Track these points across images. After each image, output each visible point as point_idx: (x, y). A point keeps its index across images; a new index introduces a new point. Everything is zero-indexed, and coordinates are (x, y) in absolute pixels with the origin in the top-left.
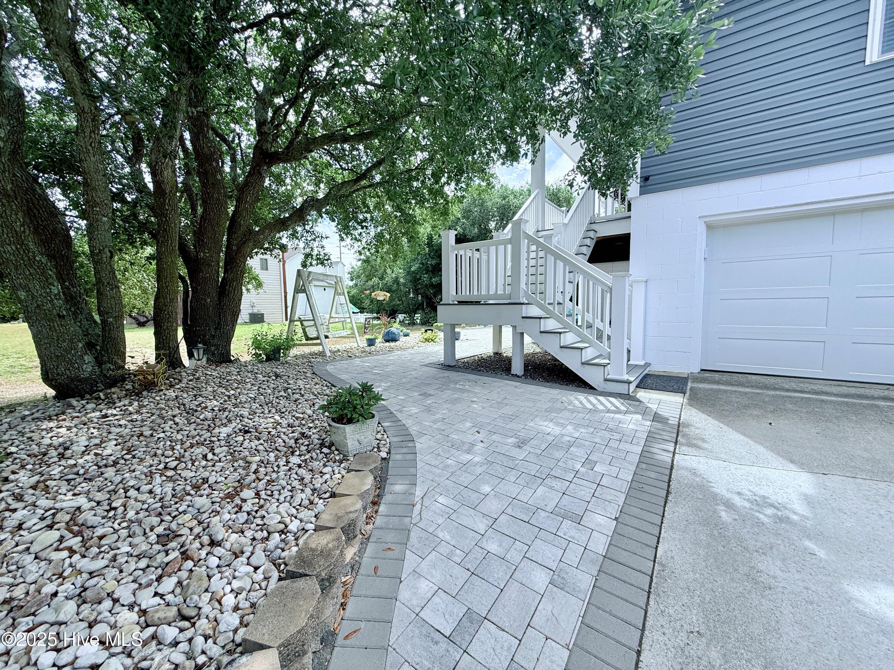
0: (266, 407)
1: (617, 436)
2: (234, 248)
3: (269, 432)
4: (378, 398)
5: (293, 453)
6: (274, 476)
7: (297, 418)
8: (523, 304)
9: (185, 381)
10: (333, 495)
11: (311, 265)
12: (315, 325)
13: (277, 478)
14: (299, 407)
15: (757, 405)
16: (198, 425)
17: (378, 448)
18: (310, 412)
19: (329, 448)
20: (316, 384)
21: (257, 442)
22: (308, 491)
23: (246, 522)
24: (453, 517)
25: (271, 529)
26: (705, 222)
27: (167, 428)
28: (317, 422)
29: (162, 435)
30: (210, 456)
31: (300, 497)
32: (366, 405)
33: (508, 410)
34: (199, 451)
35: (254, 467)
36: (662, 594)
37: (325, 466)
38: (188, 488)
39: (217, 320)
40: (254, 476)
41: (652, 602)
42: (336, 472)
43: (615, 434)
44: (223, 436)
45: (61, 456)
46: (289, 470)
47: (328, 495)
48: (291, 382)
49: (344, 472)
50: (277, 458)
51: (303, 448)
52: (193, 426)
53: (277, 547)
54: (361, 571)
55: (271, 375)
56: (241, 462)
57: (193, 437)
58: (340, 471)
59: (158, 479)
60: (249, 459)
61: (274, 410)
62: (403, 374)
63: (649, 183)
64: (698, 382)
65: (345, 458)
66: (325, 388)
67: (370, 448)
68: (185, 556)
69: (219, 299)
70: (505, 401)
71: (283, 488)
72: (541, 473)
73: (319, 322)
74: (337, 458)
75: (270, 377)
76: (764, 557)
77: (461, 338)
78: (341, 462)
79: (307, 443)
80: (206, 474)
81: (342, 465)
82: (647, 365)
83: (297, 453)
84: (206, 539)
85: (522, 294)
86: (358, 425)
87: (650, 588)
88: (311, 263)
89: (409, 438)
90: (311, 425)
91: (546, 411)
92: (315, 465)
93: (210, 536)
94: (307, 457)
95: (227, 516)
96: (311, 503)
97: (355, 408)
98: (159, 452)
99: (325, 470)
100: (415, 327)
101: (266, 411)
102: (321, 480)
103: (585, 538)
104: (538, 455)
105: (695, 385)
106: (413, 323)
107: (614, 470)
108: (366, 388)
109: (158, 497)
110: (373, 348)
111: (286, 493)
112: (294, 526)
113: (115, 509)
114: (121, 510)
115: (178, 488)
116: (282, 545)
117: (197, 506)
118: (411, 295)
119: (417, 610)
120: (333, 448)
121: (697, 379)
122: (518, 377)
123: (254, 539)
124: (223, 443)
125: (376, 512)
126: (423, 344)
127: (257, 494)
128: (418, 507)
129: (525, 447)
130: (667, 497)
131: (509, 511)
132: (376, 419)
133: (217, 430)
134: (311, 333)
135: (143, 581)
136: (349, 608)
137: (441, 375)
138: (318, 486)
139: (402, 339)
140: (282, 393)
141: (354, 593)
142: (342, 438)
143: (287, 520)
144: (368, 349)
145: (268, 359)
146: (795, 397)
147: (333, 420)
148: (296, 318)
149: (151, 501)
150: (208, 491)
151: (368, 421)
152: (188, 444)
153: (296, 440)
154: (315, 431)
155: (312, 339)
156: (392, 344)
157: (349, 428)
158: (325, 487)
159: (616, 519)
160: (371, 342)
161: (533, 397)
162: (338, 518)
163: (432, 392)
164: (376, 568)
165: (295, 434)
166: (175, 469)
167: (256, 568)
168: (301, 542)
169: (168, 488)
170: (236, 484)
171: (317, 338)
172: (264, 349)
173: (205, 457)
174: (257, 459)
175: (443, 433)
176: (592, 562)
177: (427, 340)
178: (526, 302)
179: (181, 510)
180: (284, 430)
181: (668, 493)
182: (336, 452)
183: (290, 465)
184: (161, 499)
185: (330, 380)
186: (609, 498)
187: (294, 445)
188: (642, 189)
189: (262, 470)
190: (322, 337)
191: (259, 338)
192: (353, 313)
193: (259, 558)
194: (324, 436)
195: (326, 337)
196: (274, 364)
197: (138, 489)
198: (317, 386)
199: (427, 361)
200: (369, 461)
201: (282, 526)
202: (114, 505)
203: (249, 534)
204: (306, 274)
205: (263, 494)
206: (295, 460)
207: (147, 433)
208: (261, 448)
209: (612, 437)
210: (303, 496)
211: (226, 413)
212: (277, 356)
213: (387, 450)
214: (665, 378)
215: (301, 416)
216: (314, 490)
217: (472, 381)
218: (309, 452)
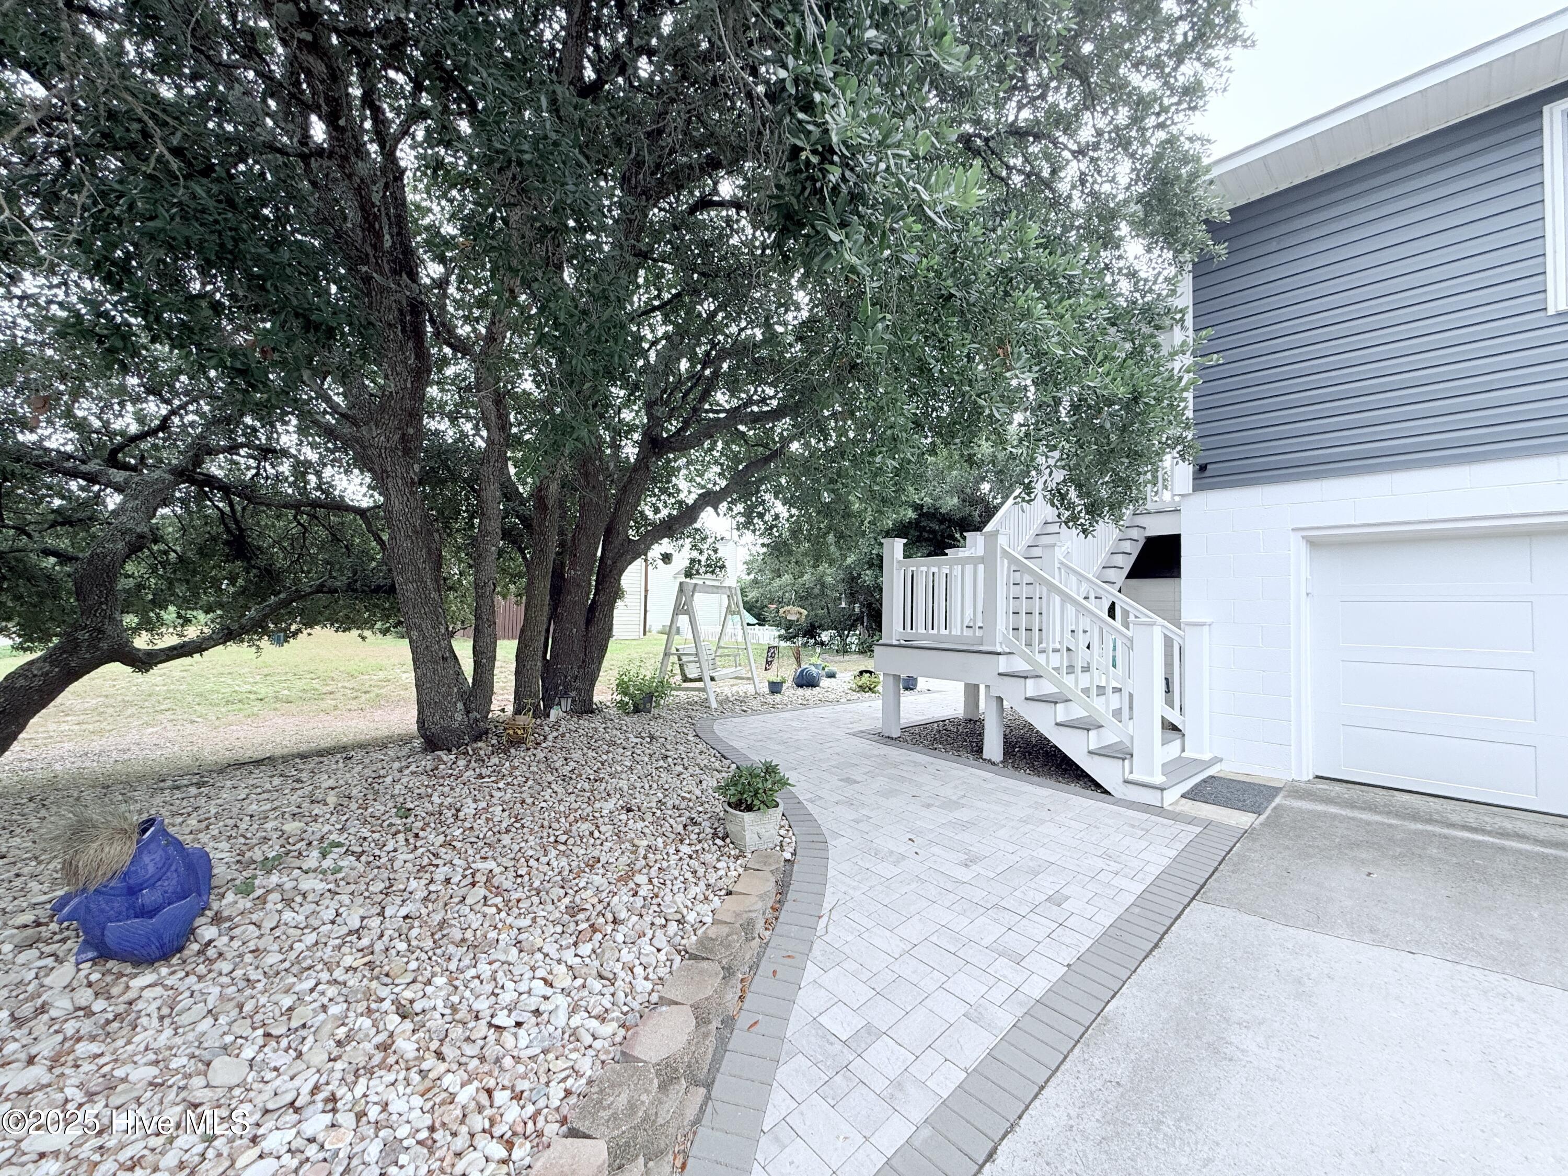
0: (645, 780)
1: (1115, 867)
2: (609, 562)
3: (654, 814)
4: (784, 783)
5: (682, 841)
6: (665, 864)
7: (683, 798)
8: (999, 654)
9: (550, 738)
10: (729, 893)
11: (698, 573)
12: (698, 661)
13: (669, 866)
14: (684, 783)
15: (1374, 844)
16: (578, 796)
17: (781, 846)
18: (698, 793)
19: (723, 839)
20: (701, 753)
21: (643, 824)
22: (702, 884)
23: (643, 907)
24: (865, 936)
25: (669, 917)
26: (1303, 537)
27: (547, 797)
28: (706, 806)
29: (544, 804)
30: (596, 834)
31: (693, 891)
32: (770, 790)
33: (963, 815)
34: (585, 827)
35: (642, 852)
36: (1092, 1044)
37: (718, 860)
38: (583, 865)
39: (582, 656)
40: (643, 862)
41: (1076, 1050)
42: (732, 868)
43: (1112, 863)
44: (605, 812)
45: (456, 817)
46: (681, 859)
47: (723, 892)
48: (669, 747)
49: (741, 870)
50: (666, 845)
51: (693, 837)
52: (573, 797)
53: (676, 934)
54: (759, 972)
55: (643, 734)
56: (627, 844)
57: (576, 811)
58: (736, 868)
59: (553, 853)
60: (636, 842)
61: (655, 786)
62: (820, 747)
63: (1207, 474)
64: (1295, 798)
65: (742, 855)
66: (713, 759)
67: (772, 846)
68: (594, 928)
69: (587, 628)
70: (962, 801)
71: (676, 878)
72: (987, 902)
73: (704, 657)
74: (733, 853)
75: (643, 738)
76: (1245, 1031)
77: (918, 688)
78: (737, 858)
79: (697, 831)
80: (596, 853)
81: (739, 862)
82: (1217, 760)
83: (687, 841)
84: (610, 917)
85: (999, 638)
86: (758, 813)
87: (1081, 1037)
88: (698, 571)
89: (821, 839)
90: (701, 809)
91: (1020, 820)
92: (708, 858)
93: (614, 914)
94: (699, 847)
95: (625, 898)
96: (706, 898)
97: (756, 793)
98: (546, 823)
99: (719, 865)
100: (847, 658)
101: (647, 787)
102: (715, 876)
103: (1020, 980)
104: (990, 879)
105: (1288, 802)
106: (844, 650)
107: (1090, 911)
108: (770, 770)
109: (556, 870)
110: (778, 697)
111: (678, 884)
112: (691, 917)
113: (521, 876)
114: (526, 878)
115: (574, 864)
116: (681, 933)
117: (596, 884)
118: (843, 605)
119: (815, 1015)
120: (728, 840)
121: (1297, 792)
122: (993, 764)
123: (653, 924)
124: (607, 820)
125: (777, 919)
126: (856, 696)
127: (650, 880)
128: (825, 919)
129: (974, 867)
130: (1151, 951)
131: (934, 939)
132: (780, 810)
133: (597, 805)
134: (692, 672)
135: (564, 943)
136: (747, 1000)
137: (876, 752)
138: (712, 881)
139: (825, 682)
140: (661, 763)
141: (752, 989)
142: (739, 828)
143: (685, 911)
144: (770, 699)
145: (637, 710)
146: (1455, 838)
147: (729, 804)
148: (673, 650)
149: (550, 873)
150: (601, 871)
151: (771, 811)
152: (571, 818)
153: (685, 826)
154: (706, 817)
155: (691, 680)
156: (808, 692)
157: (748, 817)
158: (721, 884)
159: (1069, 965)
160: (775, 688)
161: (1006, 797)
162: (738, 915)
163: (859, 779)
164: (775, 972)
165: (683, 819)
166: (565, 843)
167: (659, 950)
168: (699, 932)
169: (564, 862)
170: (627, 868)
171: (700, 680)
172: (632, 697)
173: (591, 834)
174: (645, 843)
175: (865, 836)
176: (1021, 1004)
177: (862, 688)
178: (1007, 650)
179: (581, 885)
180: (670, 812)
181: (1156, 946)
182: (731, 846)
183: (681, 854)
184: (560, 873)
185: (719, 748)
186: (1068, 941)
187: (682, 832)
188: (1198, 482)
189: (650, 856)
190: (707, 679)
191: (626, 679)
192: (748, 624)
193: (660, 941)
194: (716, 825)
195: (712, 679)
196: (644, 717)
197: (538, 860)
198: (703, 756)
199: (857, 728)
200: (771, 861)
201: (679, 916)
202: (520, 872)
203: (648, 919)
204: (691, 588)
205: (655, 881)
206: (685, 849)
207: (529, 801)
208: (646, 830)
209: (1105, 867)
210: (698, 889)
211: (604, 785)
212: (648, 706)
213: (792, 850)
214: (1238, 787)
215: (688, 796)
216: (708, 886)
217: (920, 764)
218: (700, 842)
